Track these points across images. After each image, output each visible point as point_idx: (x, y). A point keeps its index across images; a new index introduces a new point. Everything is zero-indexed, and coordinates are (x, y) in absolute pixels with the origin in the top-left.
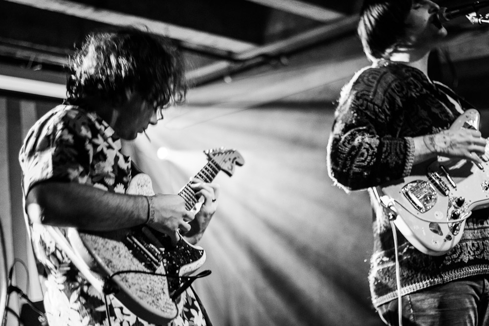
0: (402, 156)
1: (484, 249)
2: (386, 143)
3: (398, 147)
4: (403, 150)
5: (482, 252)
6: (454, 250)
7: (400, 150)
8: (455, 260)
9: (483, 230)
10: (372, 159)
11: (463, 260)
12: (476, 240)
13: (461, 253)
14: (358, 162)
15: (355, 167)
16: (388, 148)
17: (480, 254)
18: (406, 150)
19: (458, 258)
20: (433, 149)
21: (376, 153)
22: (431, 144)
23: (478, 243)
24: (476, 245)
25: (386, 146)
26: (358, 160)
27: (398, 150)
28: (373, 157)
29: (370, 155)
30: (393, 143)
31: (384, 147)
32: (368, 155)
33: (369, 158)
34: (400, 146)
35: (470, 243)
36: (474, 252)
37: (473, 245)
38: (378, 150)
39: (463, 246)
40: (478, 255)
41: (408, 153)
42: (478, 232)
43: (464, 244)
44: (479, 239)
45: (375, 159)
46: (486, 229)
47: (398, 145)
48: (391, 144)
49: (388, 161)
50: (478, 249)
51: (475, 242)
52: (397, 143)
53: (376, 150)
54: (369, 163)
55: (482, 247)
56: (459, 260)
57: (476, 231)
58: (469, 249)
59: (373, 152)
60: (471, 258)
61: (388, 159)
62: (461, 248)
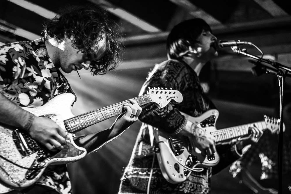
0: (177, 125)
1: (196, 189)
2: (175, 112)
3: (179, 119)
4: (180, 123)
5: (194, 191)
6: (181, 183)
7: (179, 121)
8: (180, 190)
9: (199, 178)
10: (164, 115)
11: (184, 191)
12: (193, 182)
13: (184, 186)
14: (156, 111)
15: (154, 112)
16: (175, 116)
17: (193, 191)
18: (181, 124)
19: (182, 189)
20: (192, 132)
21: (168, 114)
22: (194, 129)
23: (194, 185)
24: (193, 186)
25: (174, 114)
26: (157, 110)
27: (178, 121)
28: (165, 114)
29: (164, 112)
30: (178, 115)
31: (173, 113)
32: (163, 111)
33: (163, 113)
34: (180, 119)
35: (190, 183)
36: (190, 189)
37: (191, 185)
38: (169, 113)
39: (186, 183)
40: (192, 191)
41: (181, 126)
42: (195, 179)
43: (187, 182)
44: (195, 183)
45: (165, 116)
46: (201, 178)
47: (180, 118)
48: (177, 115)
49: (170, 122)
50: (193, 188)
51: (193, 184)
52: (180, 117)
53: (168, 112)
54: (161, 115)
55: (195, 187)
56: (182, 190)
57: (195, 178)
58: (189, 186)
59: (167, 112)
60: (188, 192)
61: (171, 121)
62: (185, 184)
